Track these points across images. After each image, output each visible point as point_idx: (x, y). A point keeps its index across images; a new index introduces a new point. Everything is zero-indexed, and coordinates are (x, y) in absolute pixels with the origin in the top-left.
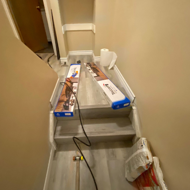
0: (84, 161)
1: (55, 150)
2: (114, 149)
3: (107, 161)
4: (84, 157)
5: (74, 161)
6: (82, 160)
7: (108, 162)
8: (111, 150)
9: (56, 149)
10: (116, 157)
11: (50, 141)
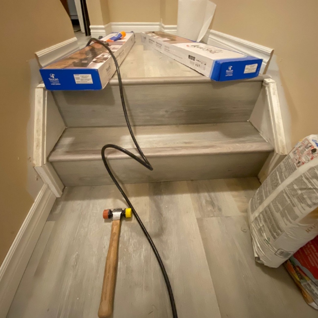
0: (134, 220)
1: (57, 198)
2: (212, 194)
3: (198, 219)
4: (133, 212)
5: (106, 222)
6: (129, 219)
7: (200, 221)
8: (204, 196)
9: (58, 196)
10: (220, 210)
11: (35, 162)
